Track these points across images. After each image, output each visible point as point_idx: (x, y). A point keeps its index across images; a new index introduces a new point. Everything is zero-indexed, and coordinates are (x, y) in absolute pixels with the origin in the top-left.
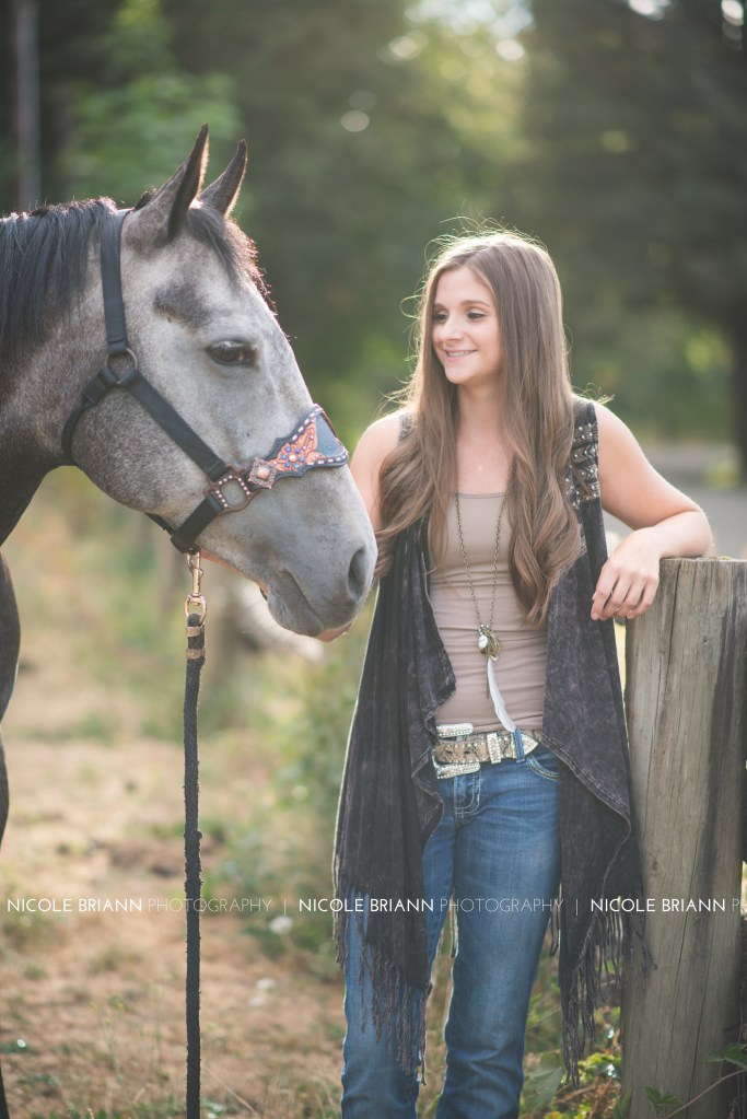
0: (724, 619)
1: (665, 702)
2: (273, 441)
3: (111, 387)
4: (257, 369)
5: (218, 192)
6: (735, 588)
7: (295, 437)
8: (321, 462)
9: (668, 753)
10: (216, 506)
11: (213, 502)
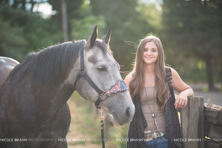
0: (199, 108)
1: (188, 125)
2: (111, 86)
3: (81, 76)
4: (107, 71)
5: (106, 38)
6: (201, 102)
7: (115, 86)
8: (120, 90)
9: (189, 135)
10: (100, 100)
11: (99, 98)
